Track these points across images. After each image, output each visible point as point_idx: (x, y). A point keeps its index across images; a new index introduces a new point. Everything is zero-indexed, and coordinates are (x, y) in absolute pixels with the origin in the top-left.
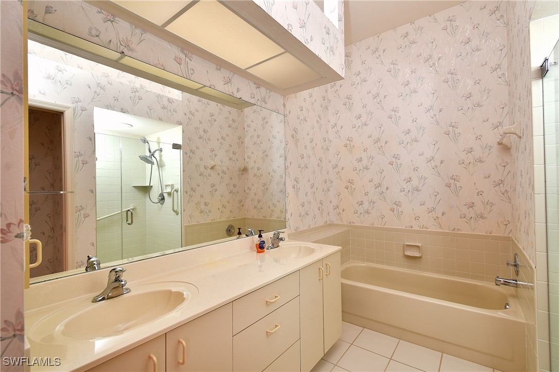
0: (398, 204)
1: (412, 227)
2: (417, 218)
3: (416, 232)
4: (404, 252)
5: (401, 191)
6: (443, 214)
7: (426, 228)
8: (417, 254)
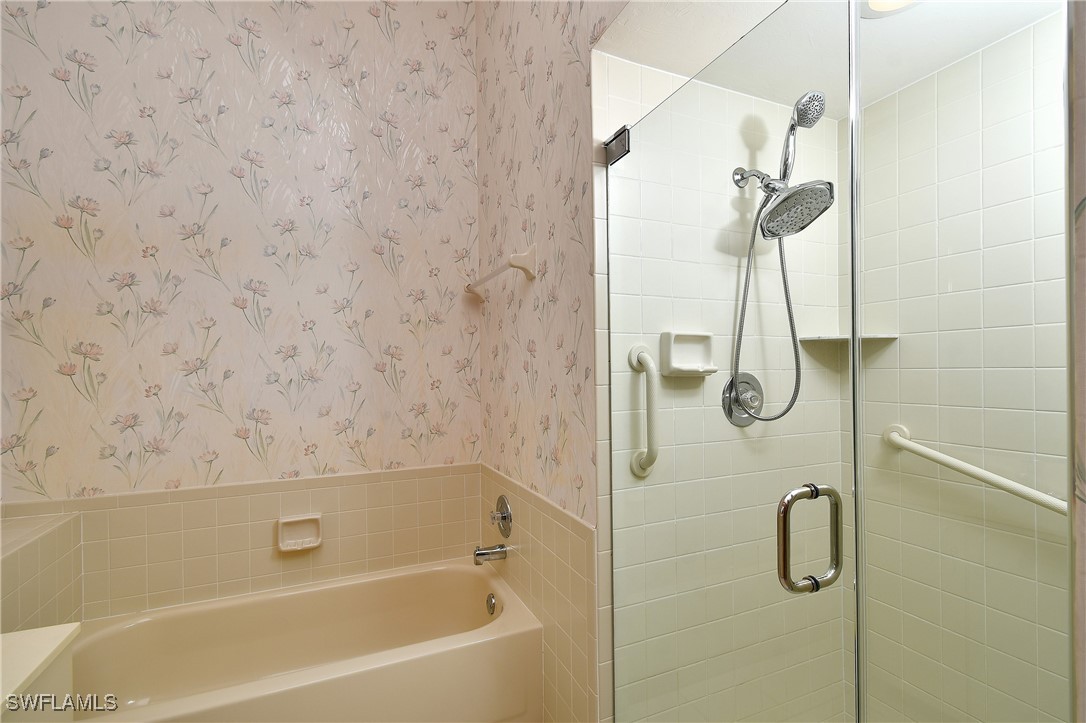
0: (258, 416)
1: (297, 474)
2: (310, 450)
3: (310, 484)
4: (276, 543)
5: (269, 382)
6: (369, 434)
7: (332, 470)
8: (308, 541)
